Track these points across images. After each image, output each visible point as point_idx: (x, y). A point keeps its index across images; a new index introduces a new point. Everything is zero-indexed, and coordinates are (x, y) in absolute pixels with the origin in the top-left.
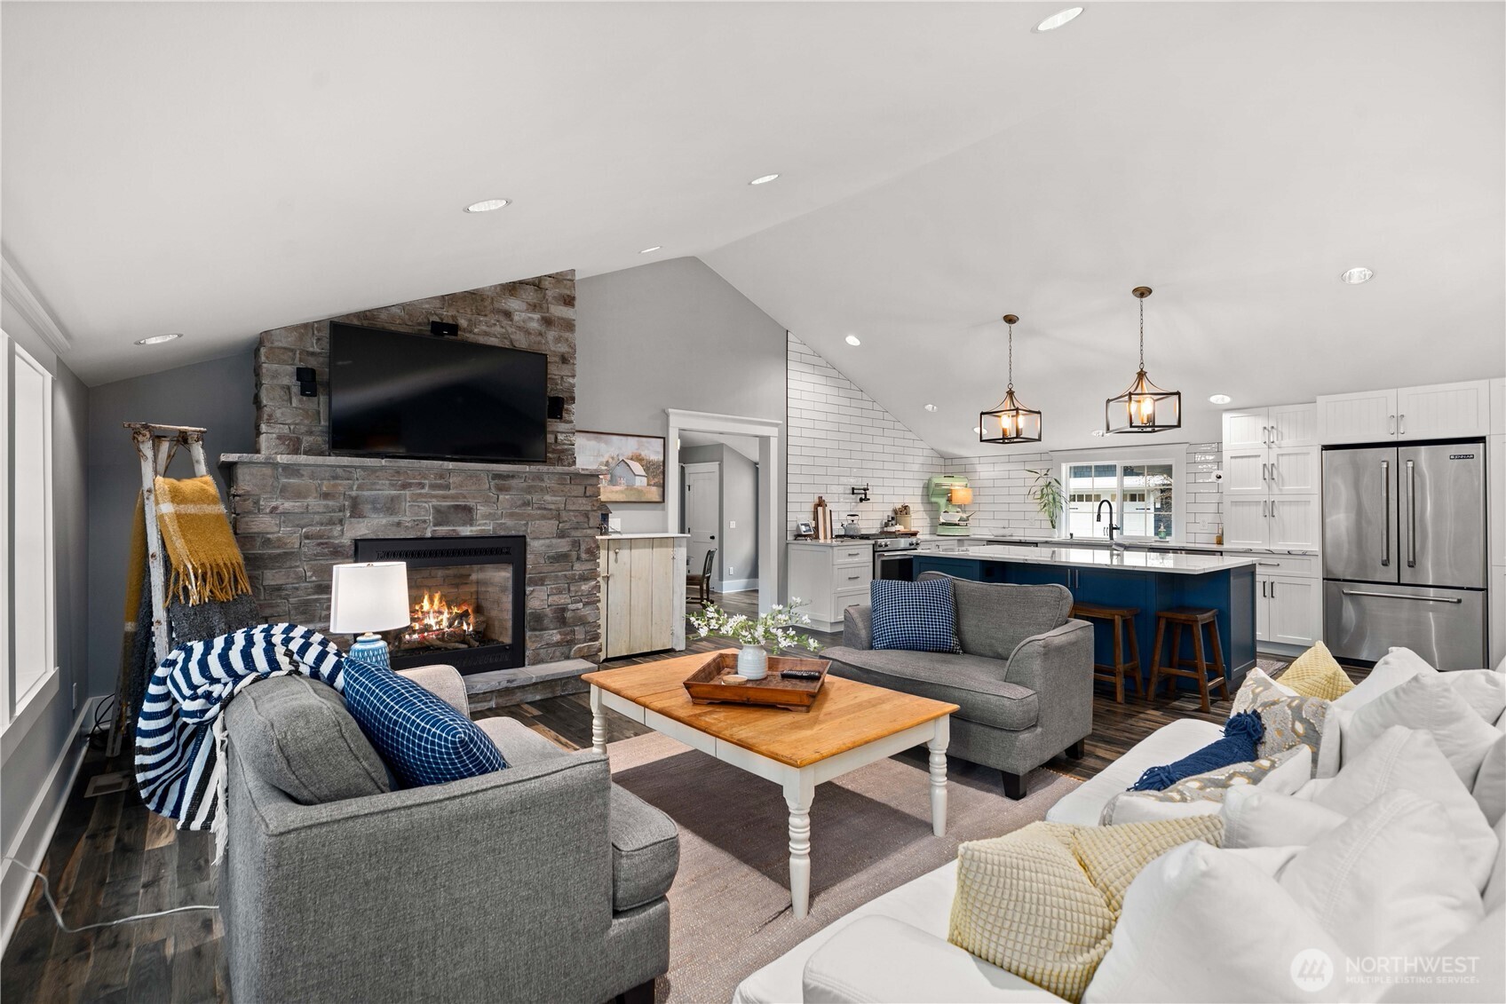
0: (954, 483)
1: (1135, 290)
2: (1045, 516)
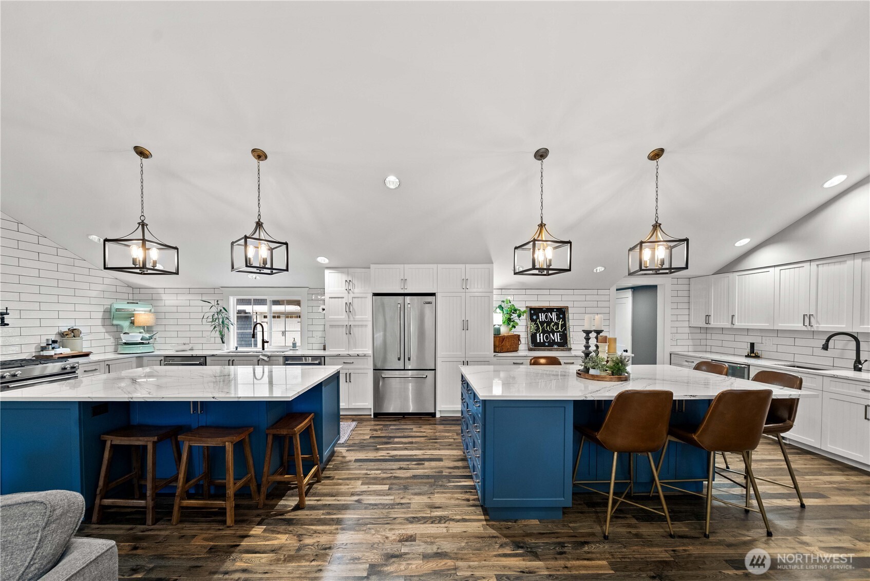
0: (136, 309)
1: (253, 151)
2: (217, 334)
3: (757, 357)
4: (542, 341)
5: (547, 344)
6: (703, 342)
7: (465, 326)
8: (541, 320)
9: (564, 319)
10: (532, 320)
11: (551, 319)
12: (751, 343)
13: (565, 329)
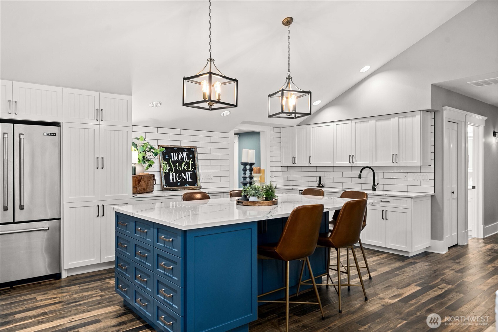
3: (323, 187)
4: (175, 181)
5: (179, 184)
6: (289, 178)
7: (100, 164)
8: (173, 160)
9: (194, 159)
10: (165, 159)
11: (183, 159)
12: (319, 177)
13: (195, 169)
